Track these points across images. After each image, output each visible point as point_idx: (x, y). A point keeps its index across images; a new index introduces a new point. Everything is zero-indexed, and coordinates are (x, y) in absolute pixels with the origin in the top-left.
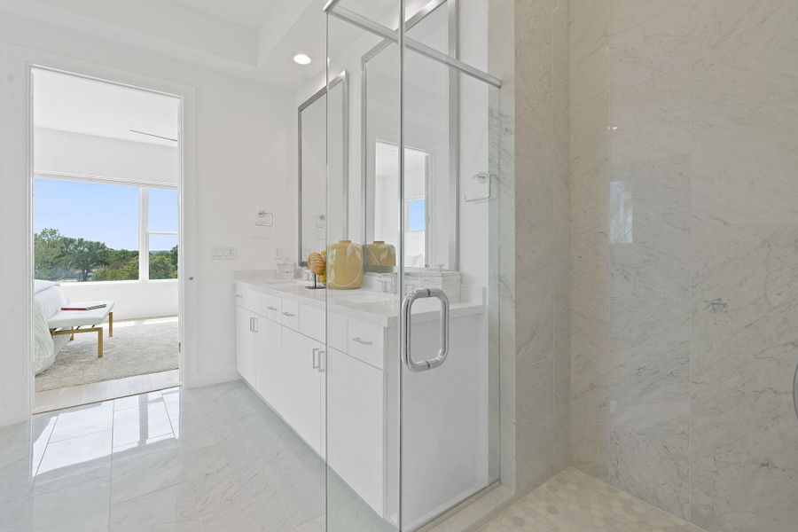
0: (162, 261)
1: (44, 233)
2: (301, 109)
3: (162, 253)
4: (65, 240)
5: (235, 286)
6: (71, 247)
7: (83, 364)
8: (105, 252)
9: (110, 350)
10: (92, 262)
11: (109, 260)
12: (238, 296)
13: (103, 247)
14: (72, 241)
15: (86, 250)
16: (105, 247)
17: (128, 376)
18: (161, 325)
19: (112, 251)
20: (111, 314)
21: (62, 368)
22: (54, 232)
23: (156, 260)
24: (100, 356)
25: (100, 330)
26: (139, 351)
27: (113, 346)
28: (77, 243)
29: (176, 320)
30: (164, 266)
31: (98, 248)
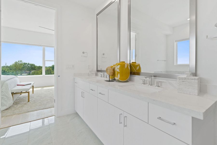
0: (49, 69)
1: (19, 61)
2: (97, 15)
3: (49, 67)
4: (24, 63)
5: (74, 79)
6: (26, 65)
7: (23, 105)
8: (35, 66)
9: (32, 99)
10: (31, 69)
11: (36, 69)
12: (76, 83)
13: (34, 65)
14: (26, 64)
15: (30, 66)
16: (35, 65)
17: (37, 110)
18: (49, 89)
19: (36, 66)
20: (33, 86)
21: (15, 106)
22: (21, 61)
23: (48, 69)
24: (29, 101)
25: (29, 92)
26: (41, 99)
27: (33, 97)
28: (27, 64)
29: (53, 87)
30: (50, 71)
31: (33, 66)
